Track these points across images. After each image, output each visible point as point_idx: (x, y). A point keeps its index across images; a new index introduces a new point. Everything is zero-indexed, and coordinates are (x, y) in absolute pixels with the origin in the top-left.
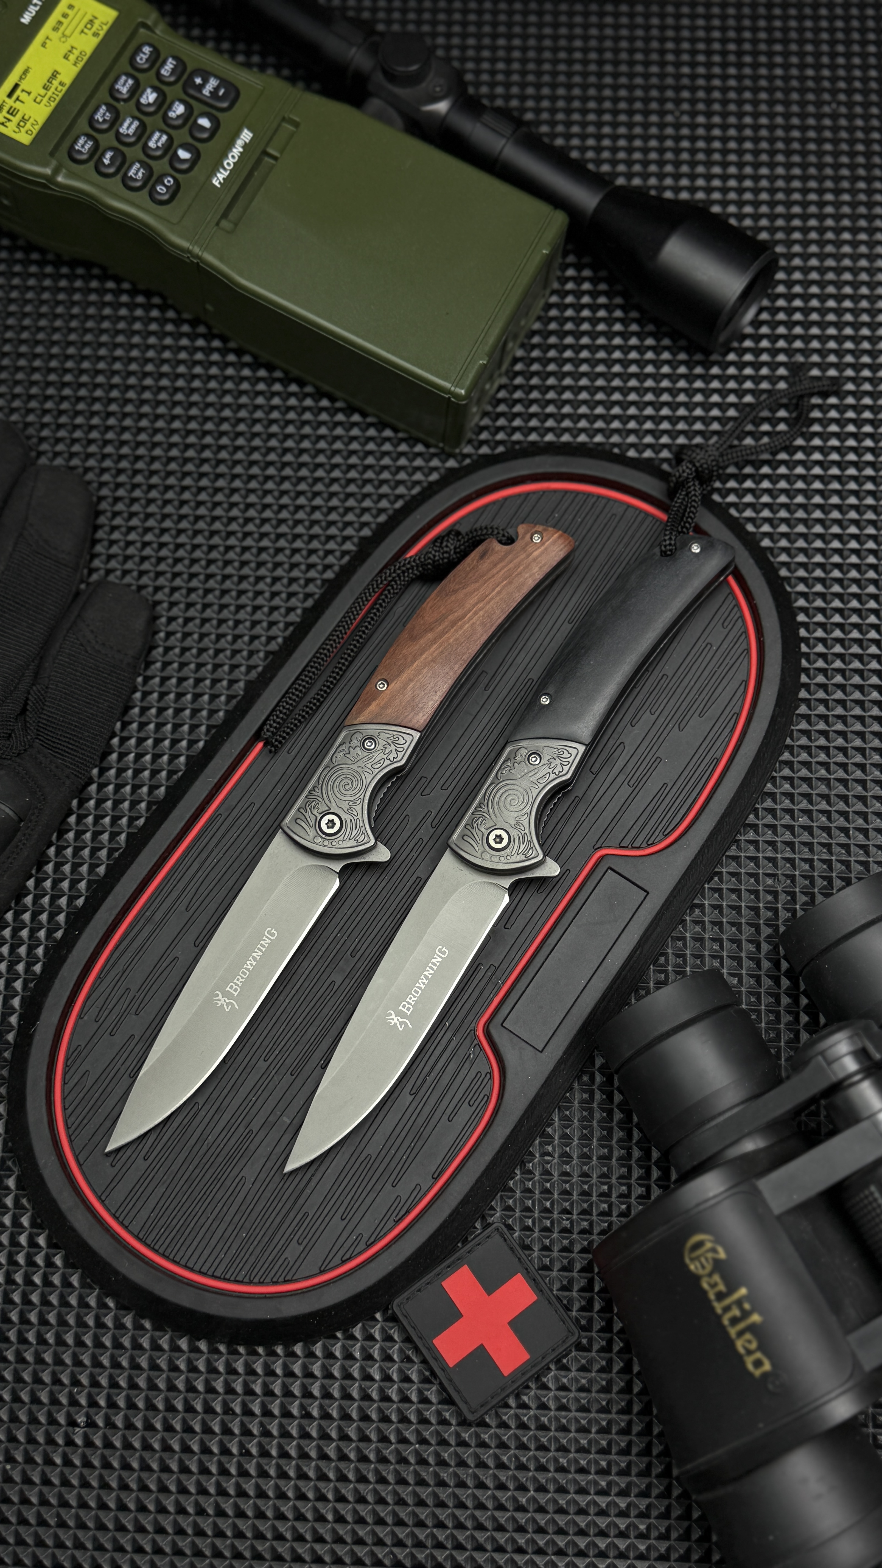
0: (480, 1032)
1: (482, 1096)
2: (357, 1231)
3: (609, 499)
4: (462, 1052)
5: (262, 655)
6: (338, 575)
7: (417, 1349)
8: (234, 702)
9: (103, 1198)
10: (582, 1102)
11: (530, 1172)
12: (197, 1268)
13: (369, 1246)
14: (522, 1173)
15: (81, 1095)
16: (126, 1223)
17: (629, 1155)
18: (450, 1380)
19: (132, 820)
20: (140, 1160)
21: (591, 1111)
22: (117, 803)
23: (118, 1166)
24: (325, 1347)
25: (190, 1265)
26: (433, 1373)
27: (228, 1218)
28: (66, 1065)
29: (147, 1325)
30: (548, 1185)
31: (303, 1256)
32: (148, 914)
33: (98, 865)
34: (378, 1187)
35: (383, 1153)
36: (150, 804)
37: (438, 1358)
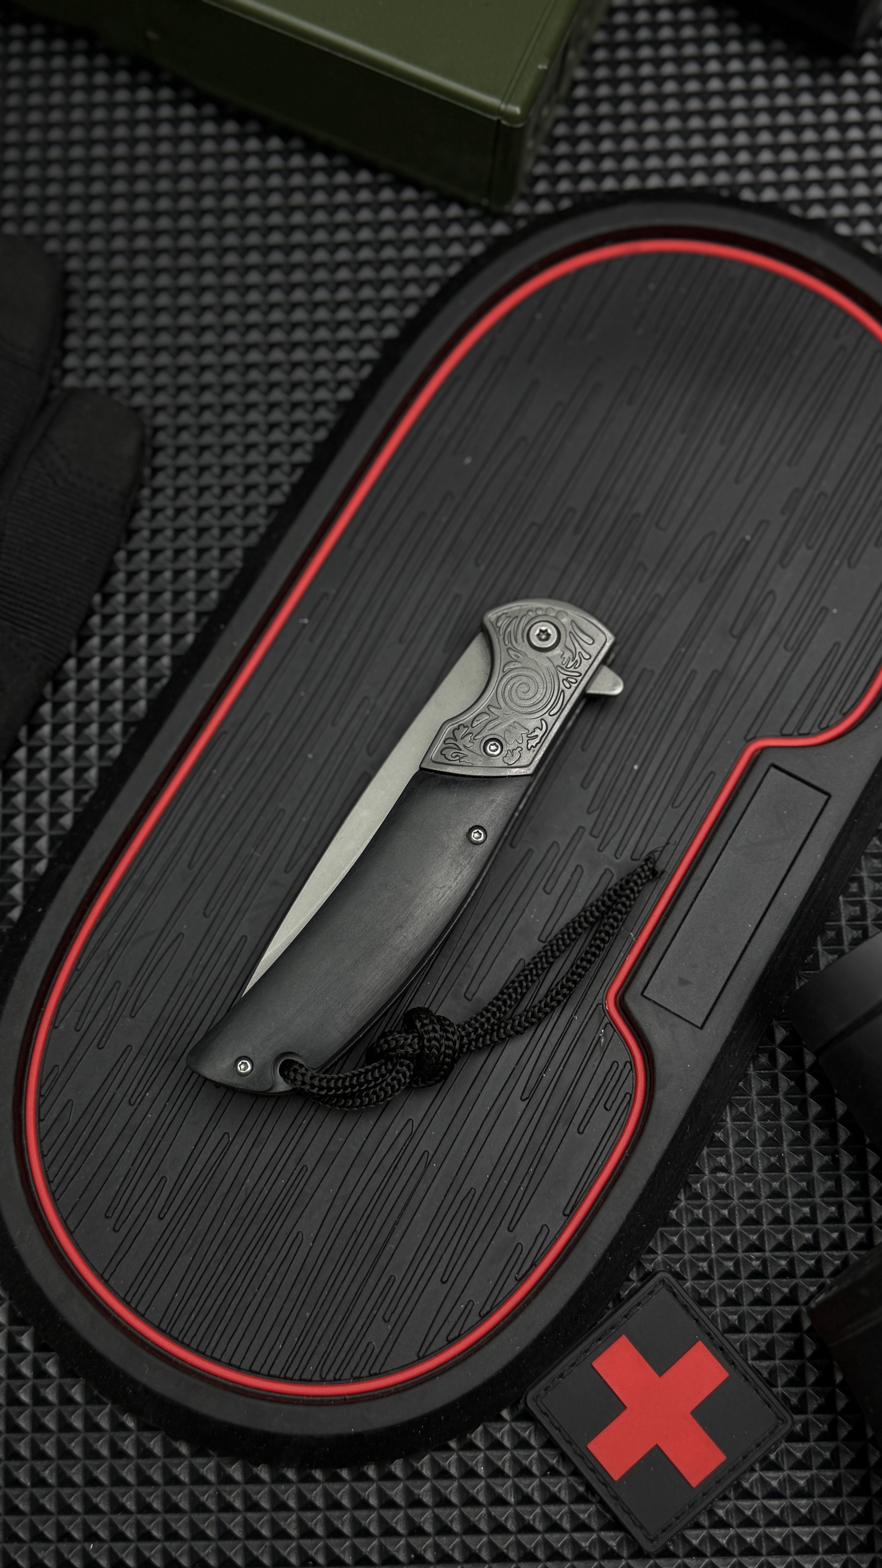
0: (611, 1006)
1: (622, 1094)
2: (465, 1297)
3: (721, 261)
4: (588, 1036)
5: (263, 510)
6: (357, 394)
7: (564, 1457)
8: (230, 578)
9: (106, 1276)
10: (762, 1093)
11: (698, 1196)
12: (246, 1365)
13: (483, 1317)
14: (687, 1199)
15: (64, 1136)
16: (141, 1309)
17: (835, 1163)
18: (616, 1498)
19: (103, 749)
20: (153, 1220)
21: (776, 1105)
22: (80, 728)
23: (124, 1230)
24: (434, 1463)
25: (236, 1361)
26: (589, 1487)
27: (283, 1293)
28: (40, 1095)
29: (184, 1449)
30: (725, 1212)
31: (392, 1338)
32: (136, 877)
33: (61, 815)
34: (489, 1233)
35: (492, 1184)
36: (126, 726)
37: (596, 1468)
